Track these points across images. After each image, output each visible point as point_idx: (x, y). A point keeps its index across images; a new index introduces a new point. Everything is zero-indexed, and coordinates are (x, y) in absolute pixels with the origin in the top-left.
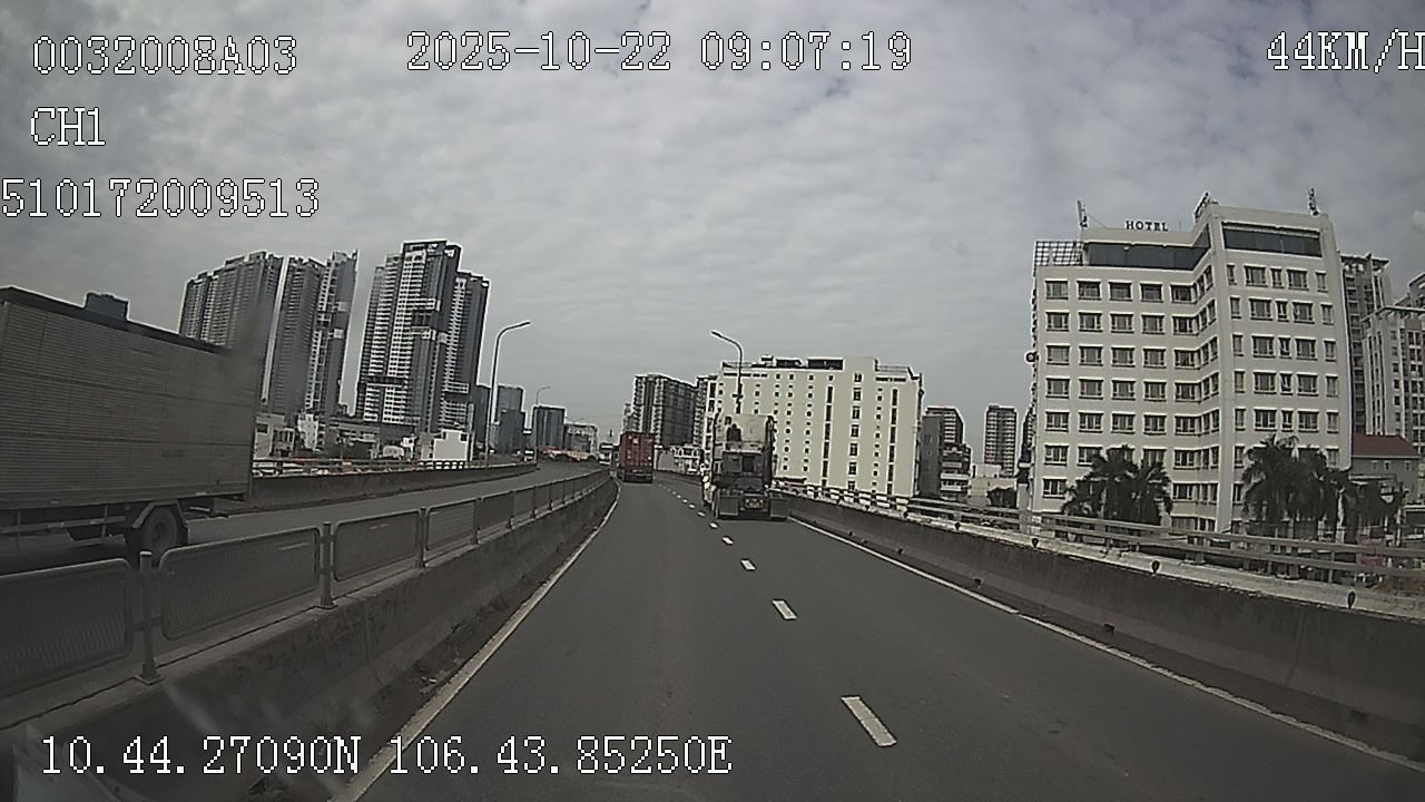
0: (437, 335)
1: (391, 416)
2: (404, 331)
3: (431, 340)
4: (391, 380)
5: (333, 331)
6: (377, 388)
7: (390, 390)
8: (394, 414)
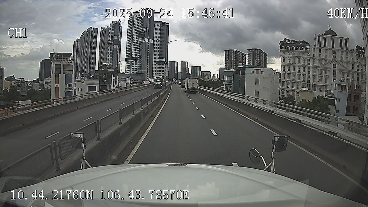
0: (148, 40)
1: (134, 71)
2: (136, 41)
3: (146, 42)
4: (133, 58)
5: (114, 46)
6: (129, 62)
7: (133, 62)
8: (135, 70)
